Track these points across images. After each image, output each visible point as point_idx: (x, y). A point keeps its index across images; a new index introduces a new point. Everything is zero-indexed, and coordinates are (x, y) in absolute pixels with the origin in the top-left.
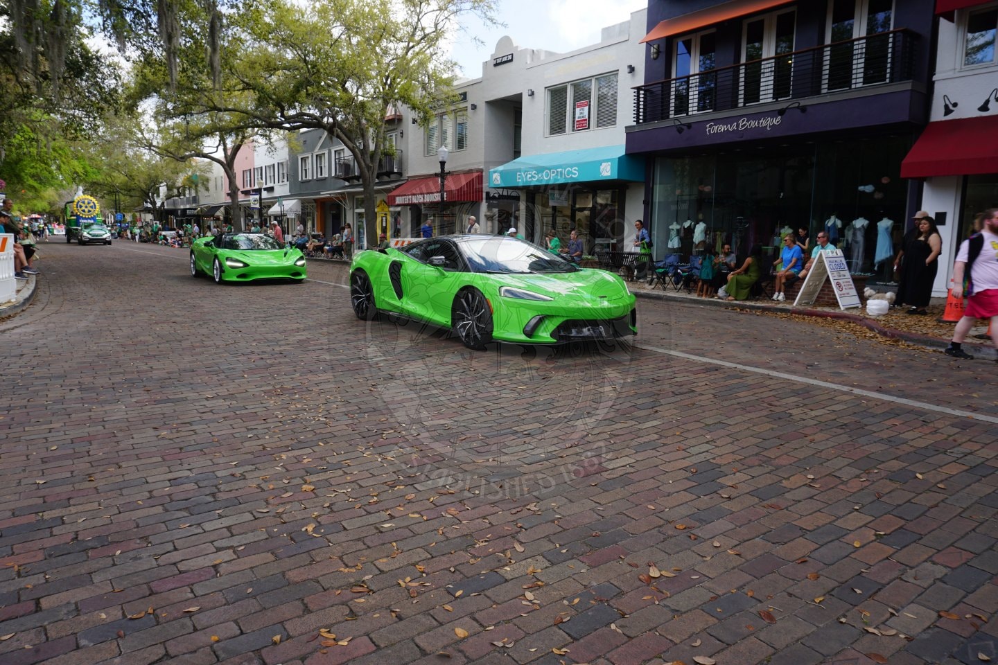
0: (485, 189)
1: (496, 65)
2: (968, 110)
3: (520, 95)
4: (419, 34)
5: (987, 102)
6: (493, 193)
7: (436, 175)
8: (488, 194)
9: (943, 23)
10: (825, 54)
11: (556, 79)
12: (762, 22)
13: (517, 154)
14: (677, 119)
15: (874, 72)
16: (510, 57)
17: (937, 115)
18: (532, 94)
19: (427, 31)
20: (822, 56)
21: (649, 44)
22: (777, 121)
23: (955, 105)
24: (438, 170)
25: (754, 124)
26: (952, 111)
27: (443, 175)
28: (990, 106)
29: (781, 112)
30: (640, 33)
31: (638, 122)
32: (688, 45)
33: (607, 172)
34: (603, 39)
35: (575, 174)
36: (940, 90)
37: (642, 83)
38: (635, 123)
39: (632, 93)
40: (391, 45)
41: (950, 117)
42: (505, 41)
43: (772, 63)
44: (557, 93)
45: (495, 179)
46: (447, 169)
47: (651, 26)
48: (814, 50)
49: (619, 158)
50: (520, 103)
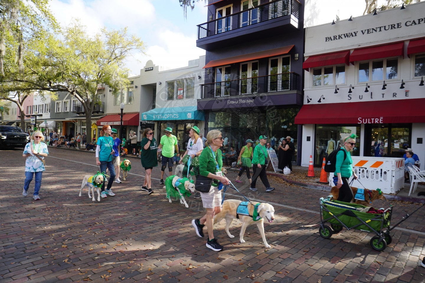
0: (140, 121)
1: (146, 71)
2: (314, 102)
3: (156, 84)
4: (114, 57)
5: (320, 99)
6: (143, 122)
7: (119, 114)
8: (141, 122)
9: (306, 72)
10: (269, 78)
11: (171, 78)
12: (247, 65)
13: (154, 107)
14: (216, 98)
15: (284, 86)
16: (152, 69)
17: (305, 103)
18: (161, 84)
19: (117, 56)
20: (268, 79)
21: (206, 69)
22: (252, 101)
23: (311, 99)
24: (120, 112)
25: (244, 101)
26: (310, 102)
27: (122, 114)
28: (321, 101)
29: (254, 98)
30: (203, 64)
31: (202, 98)
32: (221, 70)
33: (190, 116)
34: (189, 65)
35: (177, 117)
36: (306, 94)
37: (203, 83)
38: (201, 98)
39: (200, 87)
40: (101, 60)
41: (309, 103)
42: (150, 62)
43: (250, 80)
44: (171, 84)
45: (144, 117)
46: (124, 112)
47: (207, 62)
48: (265, 77)
49: (195, 112)
50: (156, 86)
